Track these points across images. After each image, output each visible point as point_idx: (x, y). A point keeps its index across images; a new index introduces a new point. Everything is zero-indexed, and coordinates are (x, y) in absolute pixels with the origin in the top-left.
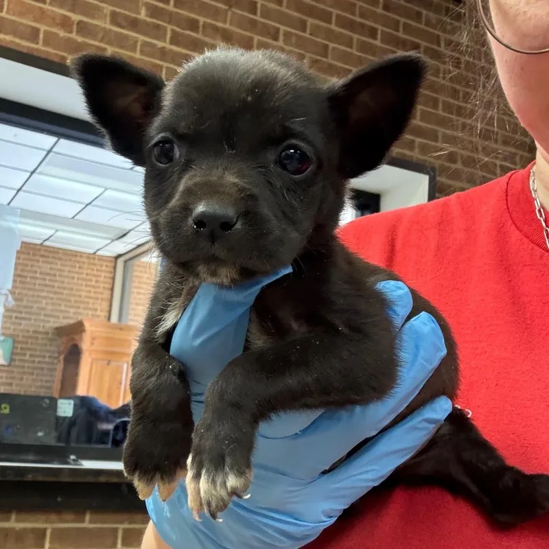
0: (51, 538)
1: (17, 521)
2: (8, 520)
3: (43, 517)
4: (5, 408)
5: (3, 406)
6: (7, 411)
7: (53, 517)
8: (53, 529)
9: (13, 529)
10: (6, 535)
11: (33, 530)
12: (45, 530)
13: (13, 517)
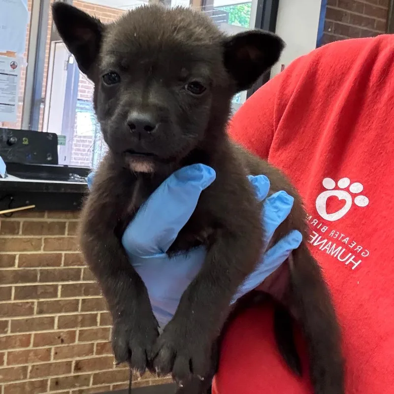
0: (68, 228)
1: (49, 217)
2: (43, 216)
3: (63, 215)
4: (26, 140)
5: (24, 139)
6: (26, 143)
7: (69, 215)
8: (70, 222)
9: (46, 222)
10: (43, 227)
11: (58, 223)
12: (65, 223)
13: (46, 214)
